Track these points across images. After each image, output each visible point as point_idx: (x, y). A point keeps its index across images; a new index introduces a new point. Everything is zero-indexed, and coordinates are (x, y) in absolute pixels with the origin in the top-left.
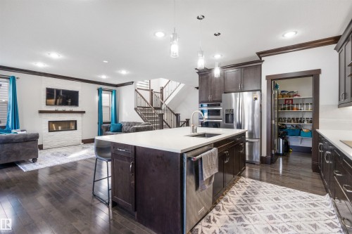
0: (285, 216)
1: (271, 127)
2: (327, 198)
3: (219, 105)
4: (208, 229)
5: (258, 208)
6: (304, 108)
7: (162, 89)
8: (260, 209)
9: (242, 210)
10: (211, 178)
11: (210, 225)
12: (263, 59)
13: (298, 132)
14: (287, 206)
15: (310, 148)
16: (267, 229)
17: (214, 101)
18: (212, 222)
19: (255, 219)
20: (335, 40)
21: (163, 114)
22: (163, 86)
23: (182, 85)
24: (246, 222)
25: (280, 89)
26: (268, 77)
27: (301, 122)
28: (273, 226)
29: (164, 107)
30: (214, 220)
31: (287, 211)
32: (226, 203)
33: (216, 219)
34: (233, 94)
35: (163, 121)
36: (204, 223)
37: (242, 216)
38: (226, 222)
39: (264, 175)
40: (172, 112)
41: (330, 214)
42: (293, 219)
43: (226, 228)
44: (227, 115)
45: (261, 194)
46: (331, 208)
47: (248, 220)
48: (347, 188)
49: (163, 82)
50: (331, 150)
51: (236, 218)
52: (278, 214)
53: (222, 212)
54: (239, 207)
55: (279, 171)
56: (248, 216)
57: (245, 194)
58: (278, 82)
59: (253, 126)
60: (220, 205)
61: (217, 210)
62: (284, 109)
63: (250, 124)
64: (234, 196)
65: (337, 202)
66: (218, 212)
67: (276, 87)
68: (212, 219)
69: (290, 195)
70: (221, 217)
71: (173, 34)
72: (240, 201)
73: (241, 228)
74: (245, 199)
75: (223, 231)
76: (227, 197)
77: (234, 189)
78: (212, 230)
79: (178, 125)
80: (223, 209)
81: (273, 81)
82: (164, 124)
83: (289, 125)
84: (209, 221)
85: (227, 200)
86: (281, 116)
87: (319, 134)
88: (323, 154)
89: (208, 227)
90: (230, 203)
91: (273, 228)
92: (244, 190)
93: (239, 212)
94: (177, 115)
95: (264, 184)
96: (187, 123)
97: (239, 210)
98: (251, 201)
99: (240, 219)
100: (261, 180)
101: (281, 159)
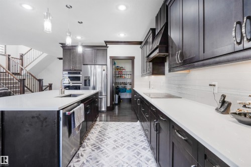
0: (122, 138)
1: (112, 88)
2: (138, 123)
3: (79, 73)
4: (78, 163)
5: (108, 138)
6: (127, 77)
7: (22, 56)
8: (109, 138)
9: (99, 142)
10: (79, 126)
11: (79, 159)
12: (108, 45)
13: (124, 90)
14: (122, 132)
15: (130, 99)
16: (114, 148)
17: (75, 70)
18: (80, 157)
19: (107, 145)
20: (140, 43)
21: (24, 80)
22: (24, 53)
23: (45, 55)
24: (102, 148)
25: (116, 65)
26: (111, 57)
27: (126, 84)
28: (117, 145)
29: (23, 72)
30: (82, 155)
31: (122, 135)
32: (88, 141)
33: (83, 154)
34: (89, 66)
35: (24, 86)
36: (75, 160)
37: (99, 146)
38: (90, 153)
39: (109, 118)
40: (34, 77)
41: (140, 130)
42: (126, 138)
43: (91, 157)
44: (85, 81)
45: (109, 129)
46: (140, 127)
47: (103, 147)
48: (147, 115)
49: (23, 49)
50: (140, 98)
51: (96, 149)
52: (118, 138)
53: (87, 148)
54: (97, 141)
55: (116, 114)
56: (103, 145)
57: (100, 132)
58: (116, 61)
59: (102, 88)
60: (85, 144)
61: (83, 148)
62: (118, 77)
63: (100, 86)
64: (93, 135)
65: (143, 123)
66: (84, 149)
67: (115, 64)
68: (80, 155)
69: (123, 126)
70: (86, 151)
71: (47, 13)
72: (97, 137)
73: (100, 154)
74: (100, 135)
75: (89, 160)
76: (88, 137)
77: (93, 130)
78: (81, 162)
79: (41, 89)
80: (87, 146)
81: (114, 60)
82: (26, 89)
83: (120, 86)
84: (78, 157)
85: (89, 139)
86: (117, 81)
87: (134, 91)
88: (136, 100)
89: (78, 161)
90: (91, 140)
91: (117, 147)
92: (99, 129)
93: (98, 144)
94: (40, 81)
95: (110, 123)
96: (50, 87)
97: (98, 143)
98: (103, 135)
99: (99, 148)
100: (107, 121)
101: (117, 107)
